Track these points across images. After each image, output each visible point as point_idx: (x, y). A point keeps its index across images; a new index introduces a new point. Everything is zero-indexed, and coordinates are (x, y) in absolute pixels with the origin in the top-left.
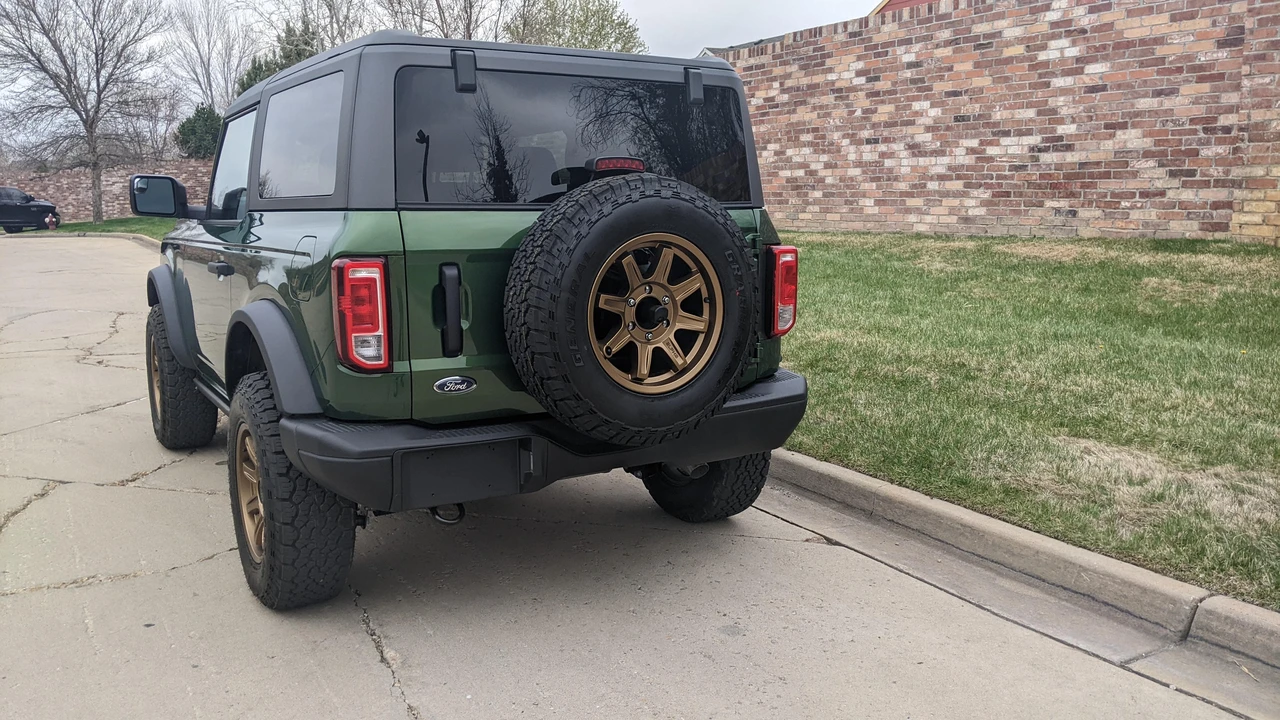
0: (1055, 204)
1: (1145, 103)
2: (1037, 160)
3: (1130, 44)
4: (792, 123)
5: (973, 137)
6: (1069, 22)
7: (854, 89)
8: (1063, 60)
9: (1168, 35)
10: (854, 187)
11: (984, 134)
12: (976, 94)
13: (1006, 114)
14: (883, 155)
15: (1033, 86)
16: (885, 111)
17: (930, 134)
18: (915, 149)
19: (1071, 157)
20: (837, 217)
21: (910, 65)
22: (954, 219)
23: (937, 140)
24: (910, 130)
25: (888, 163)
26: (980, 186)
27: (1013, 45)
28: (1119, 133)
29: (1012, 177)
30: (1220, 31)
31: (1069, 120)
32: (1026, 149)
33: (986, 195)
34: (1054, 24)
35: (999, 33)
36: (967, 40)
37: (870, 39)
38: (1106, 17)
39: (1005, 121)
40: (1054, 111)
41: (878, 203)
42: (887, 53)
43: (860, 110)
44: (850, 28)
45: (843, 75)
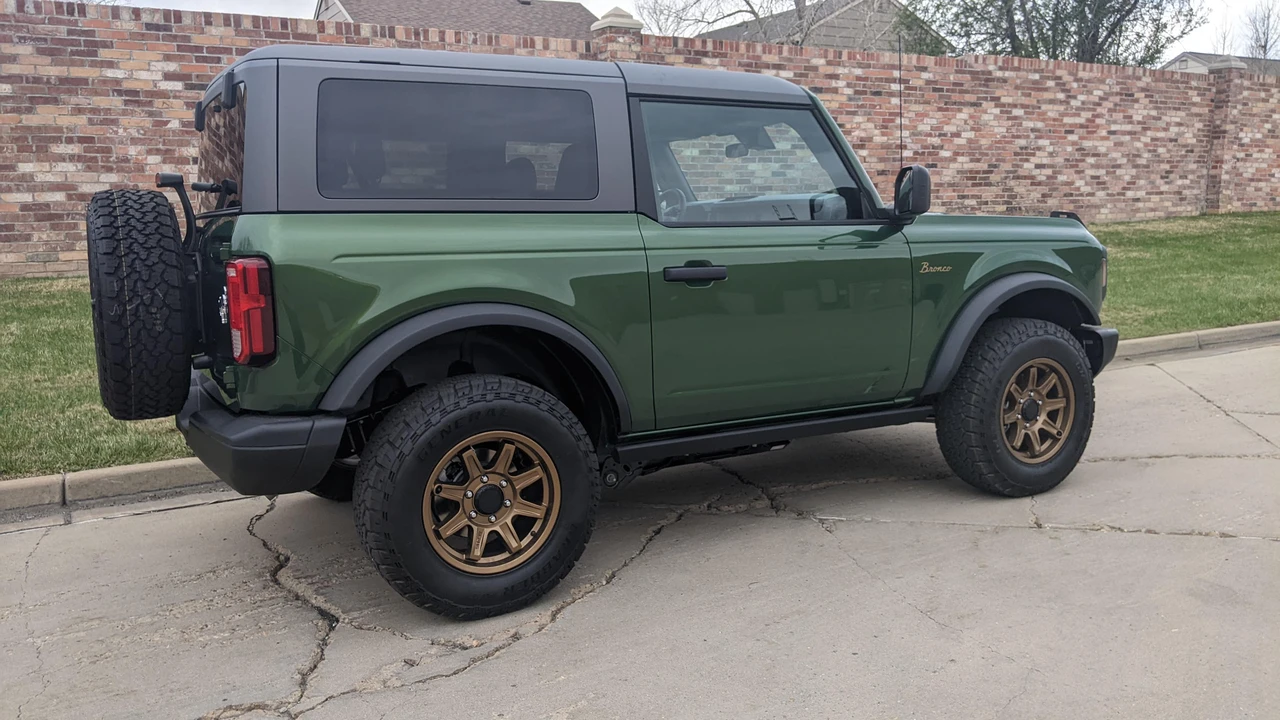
4: (28, 128)
7: (164, 95)
37: (187, 39)
42: (219, 60)
43: (177, 122)
44: (146, 18)
45: (136, 75)
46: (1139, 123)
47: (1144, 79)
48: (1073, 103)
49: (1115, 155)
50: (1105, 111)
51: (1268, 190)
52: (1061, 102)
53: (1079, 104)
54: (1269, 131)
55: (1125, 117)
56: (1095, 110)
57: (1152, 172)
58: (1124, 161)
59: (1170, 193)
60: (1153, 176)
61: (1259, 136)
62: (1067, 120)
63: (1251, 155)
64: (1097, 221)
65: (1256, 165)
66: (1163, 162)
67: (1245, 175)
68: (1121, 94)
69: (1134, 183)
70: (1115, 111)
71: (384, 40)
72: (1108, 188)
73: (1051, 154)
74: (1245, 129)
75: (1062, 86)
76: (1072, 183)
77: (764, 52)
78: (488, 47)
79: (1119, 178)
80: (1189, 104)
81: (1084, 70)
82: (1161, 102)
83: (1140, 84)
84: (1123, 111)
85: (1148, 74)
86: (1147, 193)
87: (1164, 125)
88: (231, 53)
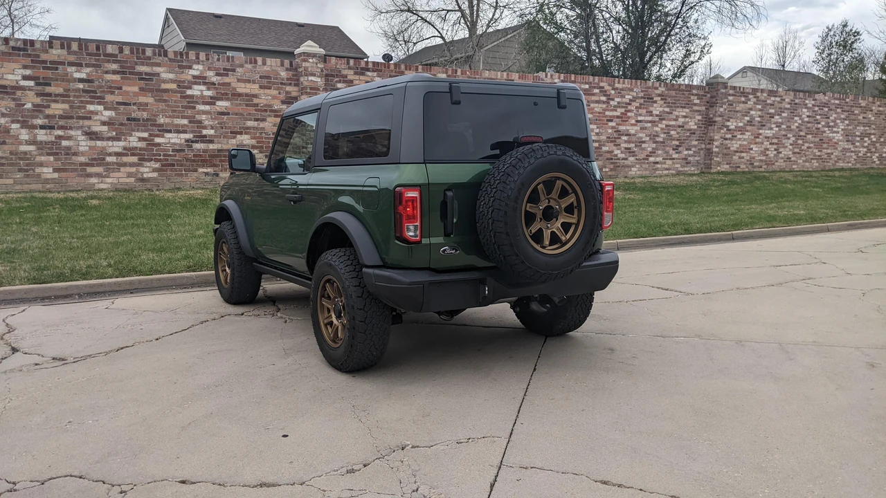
0: (205, 170)
1: (250, 124)
2: (191, 146)
3: (240, 95)
5: (145, 131)
6: (205, 78)
7: (23, 88)
8: (202, 97)
9: (260, 94)
10: (28, 159)
11: (153, 130)
12: (143, 106)
13: (167, 120)
14: (60, 137)
15: (186, 107)
16: (58, 108)
17: (107, 127)
18: (92, 135)
19: (211, 146)
20: (11, 181)
21: (81, 80)
22: (132, 180)
23: (113, 131)
24: (87, 123)
25: (65, 143)
26: (151, 160)
27: (168, 83)
28: (238, 136)
29: (175, 156)
30: (282, 96)
31: (209, 127)
32: (183, 141)
33: (157, 165)
34: (194, 77)
35: (158, 75)
36: (131, 73)
37: (38, 56)
38: (226, 80)
39: (168, 124)
40: (200, 122)
41: (55, 170)
42: (57, 69)
43: (30, 104)
44: (12, 43)
45: (5, 76)
46: (657, 115)
47: (660, 88)
48: (612, 103)
49: (641, 135)
50: (633, 108)
51: (748, 158)
52: (604, 102)
53: (616, 103)
54: (748, 121)
55: (647, 112)
56: (627, 107)
57: (667, 146)
58: (648, 139)
59: (679, 159)
60: (667, 148)
61: (741, 124)
62: (607, 113)
63: (736, 136)
64: (629, 176)
65: (739, 142)
66: (674, 140)
67: (732, 149)
68: (645, 98)
69: (655, 153)
70: (640, 108)
71: (161, 58)
72: (636, 156)
73: (597, 134)
74: (731, 120)
75: (604, 92)
76: (612, 152)
77: (406, 69)
78: (227, 63)
79: (644, 149)
80: (692, 104)
81: (619, 83)
82: (672, 103)
83: (657, 92)
84: (646, 108)
85: (662, 85)
86: (663, 159)
87: (675, 117)
88: (65, 65)
